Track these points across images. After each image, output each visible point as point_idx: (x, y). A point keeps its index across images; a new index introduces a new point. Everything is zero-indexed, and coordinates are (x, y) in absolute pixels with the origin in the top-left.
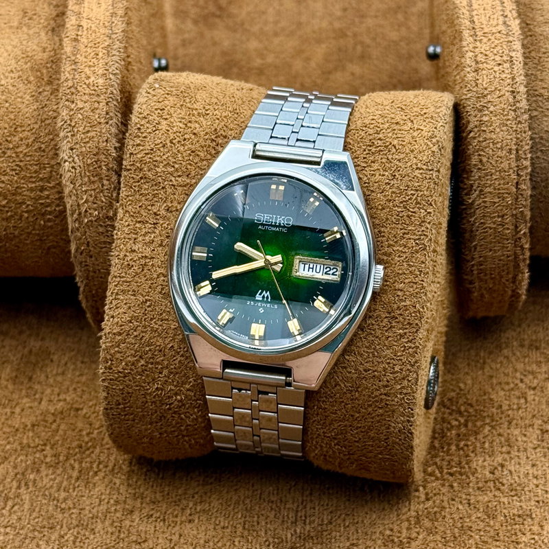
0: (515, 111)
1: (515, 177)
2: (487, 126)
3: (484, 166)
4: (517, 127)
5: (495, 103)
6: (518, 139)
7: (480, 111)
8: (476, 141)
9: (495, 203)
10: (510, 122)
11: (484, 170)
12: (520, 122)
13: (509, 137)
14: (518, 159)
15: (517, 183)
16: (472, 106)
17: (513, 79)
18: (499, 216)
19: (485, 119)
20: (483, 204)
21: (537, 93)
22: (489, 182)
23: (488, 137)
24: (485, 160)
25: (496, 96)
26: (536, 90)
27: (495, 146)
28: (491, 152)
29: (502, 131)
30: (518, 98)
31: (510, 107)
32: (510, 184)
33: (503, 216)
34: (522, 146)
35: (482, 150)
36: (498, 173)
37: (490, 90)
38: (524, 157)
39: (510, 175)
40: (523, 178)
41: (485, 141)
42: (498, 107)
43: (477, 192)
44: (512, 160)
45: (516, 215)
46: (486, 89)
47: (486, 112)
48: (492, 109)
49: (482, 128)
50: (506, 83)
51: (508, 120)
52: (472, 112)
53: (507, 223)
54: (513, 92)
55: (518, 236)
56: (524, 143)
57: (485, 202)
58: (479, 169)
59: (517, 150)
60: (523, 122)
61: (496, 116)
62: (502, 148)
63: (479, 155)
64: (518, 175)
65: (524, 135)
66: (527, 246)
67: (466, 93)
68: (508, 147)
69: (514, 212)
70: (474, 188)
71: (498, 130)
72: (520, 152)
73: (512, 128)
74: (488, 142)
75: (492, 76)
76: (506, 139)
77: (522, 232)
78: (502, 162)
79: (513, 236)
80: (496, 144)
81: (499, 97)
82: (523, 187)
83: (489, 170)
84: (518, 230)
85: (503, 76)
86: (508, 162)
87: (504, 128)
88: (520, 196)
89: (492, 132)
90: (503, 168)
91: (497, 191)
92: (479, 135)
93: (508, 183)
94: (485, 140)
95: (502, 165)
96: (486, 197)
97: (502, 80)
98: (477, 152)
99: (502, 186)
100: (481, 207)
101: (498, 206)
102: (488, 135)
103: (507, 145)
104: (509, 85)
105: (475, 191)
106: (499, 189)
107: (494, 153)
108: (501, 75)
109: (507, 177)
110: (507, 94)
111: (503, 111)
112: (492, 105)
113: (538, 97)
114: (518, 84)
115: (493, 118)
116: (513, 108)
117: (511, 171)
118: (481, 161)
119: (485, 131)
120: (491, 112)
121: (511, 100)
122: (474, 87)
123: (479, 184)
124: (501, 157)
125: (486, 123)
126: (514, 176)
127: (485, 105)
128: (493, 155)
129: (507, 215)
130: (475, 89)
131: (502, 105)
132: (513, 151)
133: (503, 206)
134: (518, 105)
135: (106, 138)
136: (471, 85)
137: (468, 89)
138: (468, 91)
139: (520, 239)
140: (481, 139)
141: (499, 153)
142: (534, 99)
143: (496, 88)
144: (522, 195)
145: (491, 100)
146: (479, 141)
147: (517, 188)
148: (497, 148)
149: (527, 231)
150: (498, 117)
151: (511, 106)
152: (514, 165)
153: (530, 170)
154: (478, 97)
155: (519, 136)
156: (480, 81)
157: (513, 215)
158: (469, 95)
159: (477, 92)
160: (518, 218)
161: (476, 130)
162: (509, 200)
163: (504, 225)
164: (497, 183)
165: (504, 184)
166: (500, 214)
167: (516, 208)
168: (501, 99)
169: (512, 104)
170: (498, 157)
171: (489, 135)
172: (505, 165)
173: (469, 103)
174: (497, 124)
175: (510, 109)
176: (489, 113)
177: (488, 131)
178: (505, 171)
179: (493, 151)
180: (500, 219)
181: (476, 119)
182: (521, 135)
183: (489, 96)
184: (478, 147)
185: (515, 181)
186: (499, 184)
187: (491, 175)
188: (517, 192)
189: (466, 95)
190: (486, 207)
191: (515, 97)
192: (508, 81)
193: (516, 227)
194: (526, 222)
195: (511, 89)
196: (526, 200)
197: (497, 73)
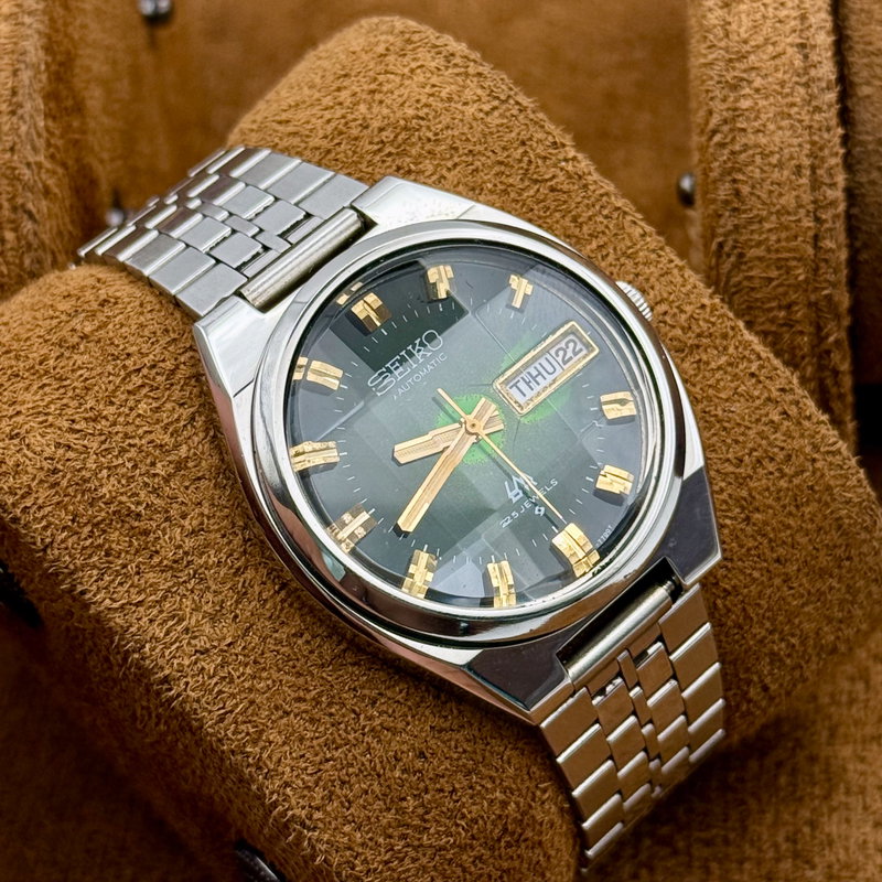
0: (806, 85)
1: (811, 224)
2: (748, 119)
3: (743, 203)
4: (812, 120)
5: (764, 72)
6: (813, 143)
7: (734, 88)
8: (726, 152)
9: (770, 280)
10: (796, 109)
11: (745, 212)
12: (818, 109)
13: (795, 141)
14: (816, 184)
15: (816, 238)
16: (716, 78)
17: (803, 18)
18: (780, 308)
19: (745, 104)
20: (746, 283)
21: (870, 48)
22: (756, 237)
23: (751, 143)
24: (745, 190)
25: (765, 57)
26: (870, 43)
27: (766, 161)
28: (757, 174)
29: (780, 128)
30: (814, 57)
31: (795, 79)
32: (800, 239)
33: (789, 307)
34: (823, 160)
35: (740, 170)
36: (774, 218)
37: (753, 43)
38: (827, 181)
39: (799, 220)
40: (827, 226)
41: (745, 151)
42: (770, 79)
43: (733, 259)
44: (802, 189)
45: (816, 304)
46: (745, 42)
47: (747, 91)
48: (758, 82)
49: (739, 125)
50: (787, 28)
51: (793, 105)
52: (717, 93)
53: (797, 322)
54: (803, 46)
55: (824, 347)
56: (826, 152)
57: (750, 278)
58: (735, 210)
59: (813, 168)
60: (825, 107)
61: (767, 98)
62: (780, 165)
63: (734, 181)
64: (817, 219)
65: (826, 136)
66: (845, 367)
67: (704, 51)
68: (793, 162)
69: (813, 298)
70: (726, 249)
71: (771, 127)
72: (819, 172)
73: (800, 121)
74: (751, 152)
75: (758, 16)
76: (790, 145)
77: (831, 339)
78: (781, 195)
79: (813, 347)
80: (768, 156)
81: (774, 58)
82: (829, 244)
83: (755, 212)
84: (823, 334)
85: (783, 13)
86: (794, 193)
87: (785, 123)
88: (822, 264)
89: (759, 131)
90: (783, 207)
91: (774, 256)
92: (734, 139)
93: (796, 237)
94: (746, 147)
95: (783, 201)
96: (751, 268)
97: (780, 21)
98: (729, 174)
99: (784, 244)
100: (740, 291)
101: (778, 286)
102: (751, 139)
103: (792, 158)
104: (795, 31)
105: (729, 256)
106: (777, 251)
107: (764, 175)
108: (778, 13)
109: (793, 225)
110: (790, 51)
111: (782, 87)
112: (758, 75)
113: (873, 58)
114: (812, 30)
115: (762, 103)
116: (804, 80)
117: (802, 212)
118: (737, 193)
119: (744, 130)
120: (757, 90)
121: (798, 63)
122: (721, 40)
123: (736, 241)
124: (779, 184)
125: (747, 113)
126: (808, 223)
127: (745, 75)
128: (763, 180)
129: (796, 303)
130: (723, 44)
131: (780, 75)
132: (804, 171)
133: (789, 286)
134: (813, 72)
135: (11, 144)
136: (715, 36)
137: (709, 43)
138: (709, 47)
139: (828, 352)
140: (737, 148)
141: (776, 175)
142: (865, 60)
143: (767, 40)
144: (826, 261)
145: (757, 65)
146: (733, 153)
147: (816, 246)
148: (770, 164)
149: (843, 335)
150: (772, 100)
151: (799, 75)
152: (807, 198)
153: (842, 207)
154: (731, 60)
155: (816, 138)
156: (734, 27)
157: (810, 305)
158: (711, 57)
159: (727, 50)
160: (820, 310)
161: (726, 128)
162: (801, 274)
163: (792, 326)
164: (773, 238)
165: (788, 239)
166: (784, 303)
167: (816, 289)
168: (778, 61)
169: (801, 71)
170: (772, 183)
171: (752, 137)
172: (788, 200)
173: (712, 73)
174: (771, 115)
175: (797, 83)
176: (751, 92)
177: (750, 130)
178: (789, 213)
179: (762, 171)
180: (782, 314)
181: (725, 106)
182: (821, 137)
183: (752, 57)
184: (730, 165)
185: (811, 233)
186: (779, 241)
187: (760, 222)
188: (815, 255)
189: (705, 56)
190: (753, 289)
191: (806, 57)
192: (793, 23)
193: (819, 328)
194: (838, 317)
195: (799, 41)
196: (835, 272)
197: (770, 9)
